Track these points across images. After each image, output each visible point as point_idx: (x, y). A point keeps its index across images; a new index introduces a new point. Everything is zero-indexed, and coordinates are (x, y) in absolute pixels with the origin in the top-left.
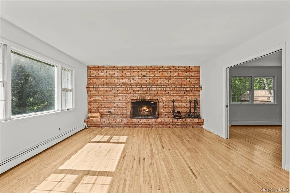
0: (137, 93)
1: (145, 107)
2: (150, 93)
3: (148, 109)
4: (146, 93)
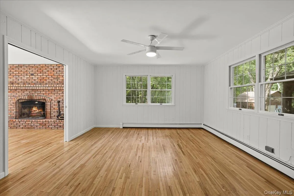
0: (25, 92)
1: (35, 108)
2: (38, 92)
3: (38, 110)
4: (34, 92)
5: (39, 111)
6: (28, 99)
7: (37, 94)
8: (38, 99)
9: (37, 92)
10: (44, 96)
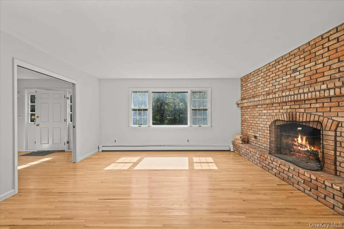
1: (302, 140)
2: (306, 106)
3: (310, 146)
4: (298, 106)
5: (313, 148)
6: (288, 120)
7: (302, 110)
8: (306, 122)
9: (303, 106)
10: (318, 114)
